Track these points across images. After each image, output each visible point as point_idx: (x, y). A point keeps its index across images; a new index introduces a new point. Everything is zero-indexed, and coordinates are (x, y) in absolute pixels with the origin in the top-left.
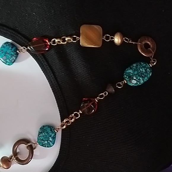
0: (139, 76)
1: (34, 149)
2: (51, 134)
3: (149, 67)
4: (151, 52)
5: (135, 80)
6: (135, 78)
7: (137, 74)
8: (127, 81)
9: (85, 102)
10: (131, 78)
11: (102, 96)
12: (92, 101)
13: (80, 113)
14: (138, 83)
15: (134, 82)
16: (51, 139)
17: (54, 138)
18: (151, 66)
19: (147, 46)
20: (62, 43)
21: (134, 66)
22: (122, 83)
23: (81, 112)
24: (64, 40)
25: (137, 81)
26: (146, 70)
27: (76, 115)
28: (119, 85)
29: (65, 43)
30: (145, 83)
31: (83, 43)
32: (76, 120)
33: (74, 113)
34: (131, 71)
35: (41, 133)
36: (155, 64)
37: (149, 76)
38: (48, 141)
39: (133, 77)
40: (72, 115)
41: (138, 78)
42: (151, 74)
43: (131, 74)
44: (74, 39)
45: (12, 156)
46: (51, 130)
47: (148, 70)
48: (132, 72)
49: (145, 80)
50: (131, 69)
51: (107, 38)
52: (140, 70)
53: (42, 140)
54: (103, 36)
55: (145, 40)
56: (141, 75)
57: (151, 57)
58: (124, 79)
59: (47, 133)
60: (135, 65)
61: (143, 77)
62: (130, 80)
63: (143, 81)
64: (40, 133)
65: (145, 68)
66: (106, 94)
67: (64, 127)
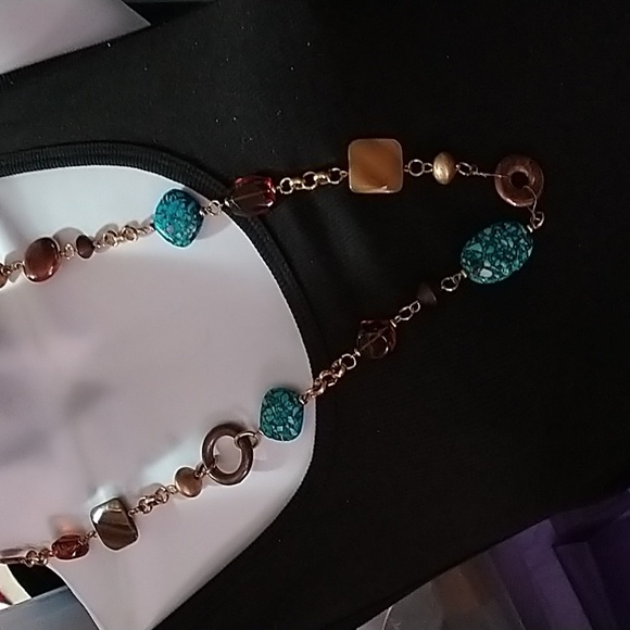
0: (498, 258)
1: (254, 446)
2: (290, 408)
3: (525, 232)
4: (530, 196)
5: (487, 268)
6: (487, 264)
7: (492, 255)
8: (467, 273)
9: (367, 328)
10: (477, 265)
11: (407, 313)
12: (384, 326)
13: (356, 357)
14: (497, 276)
15: (486, 273)
16: (291, 421)
17: (299, 418)
18: (531, 230)
19: (520, 180)
20: (304, 187)
21: (485, 235)
22: (457, 278)
23: (358, 354)
24: (310, 181)
25: (492, 271)
26: (516, 243)
27: (348, 361)
28: (449, 284)
29: (314, 186)
30: (514, 275)
31: (357, 184)
32: (346, 372)
33: (343, 356)
34: (478, 247)
35: (269, 406)
36: (540, 224)
37: (524, 256)
38: (284, 425)
39: (483, 262)
40: (338, 363)
41: (497, 264)
42: (530, 252)
43: (479, 256)
44: (335, 176)
45: (203, 466)
46: (291, 400)
47: (522, 241)
48: (480, 250)
49: (514, 269)
50: (478, 241)
51: (416, 168)
52: (500, 243)
53: (272, 423)
54: (406, 163)
55: (514, 164)
56: (504, 255)
57: (531, 207)
58: (462, 268)
59: (282, 406)
60: (488, 231)
61: (509, 260)
62: (476, 269)
63: (510, 269)
64: (264, 408)
65: (515, 238)
66: (415, 307)
67: (322, 391)
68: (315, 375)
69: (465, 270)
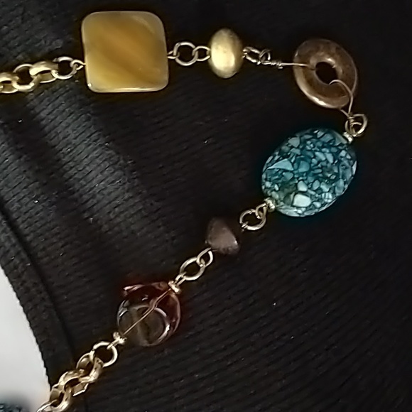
0: (316, 178)
3: (345, 142)
4: (341, 92)
5: (303, 193)
6: (302, 188)
7: (307, 173)
8: (277, 203)
9: (134, 298)
10: (289, 189)
11: (193, 269)
12: (159, 293)
13: (118, 346)
14: (318, 205)
15: (302, 201)
18: (350, 140)
19: (325, 72)
20: (17, 88)
21: (292, 147)
22: (261, 210)
23: (121, 341)
24: (25, 78)
25: (311, 196)
26: (336, 155)
27: (104, 354)
28: (252, 220)
29: (32, 84)
31: (100, 79)
32: (104, 372)
33: (95, 347)
34: (285, 164)
36: (361, 131)
37: (349, 176)
39: (296, 185)
40: (88, 357)
41: (316, 186)
42: (354, 168)
43: (289, 176)
44: (64, 68)
47: (343, 153)
48: (290, 168)
49: (339, 192)
50: (285, 156)
51: (185, 54)
52: (315, 157)
54: (170, 48)
55: (318, 50)
56: (320, 174)
57: (346, 108)
58: (267, 196)
60: (294, 142)
61: (330, 181)
62: (287, 196)
63: (334, 193)
65: (334, 150)
66: (206, 257)
67: (64, 404)
68: (53, 380)
69: (271, 197)
